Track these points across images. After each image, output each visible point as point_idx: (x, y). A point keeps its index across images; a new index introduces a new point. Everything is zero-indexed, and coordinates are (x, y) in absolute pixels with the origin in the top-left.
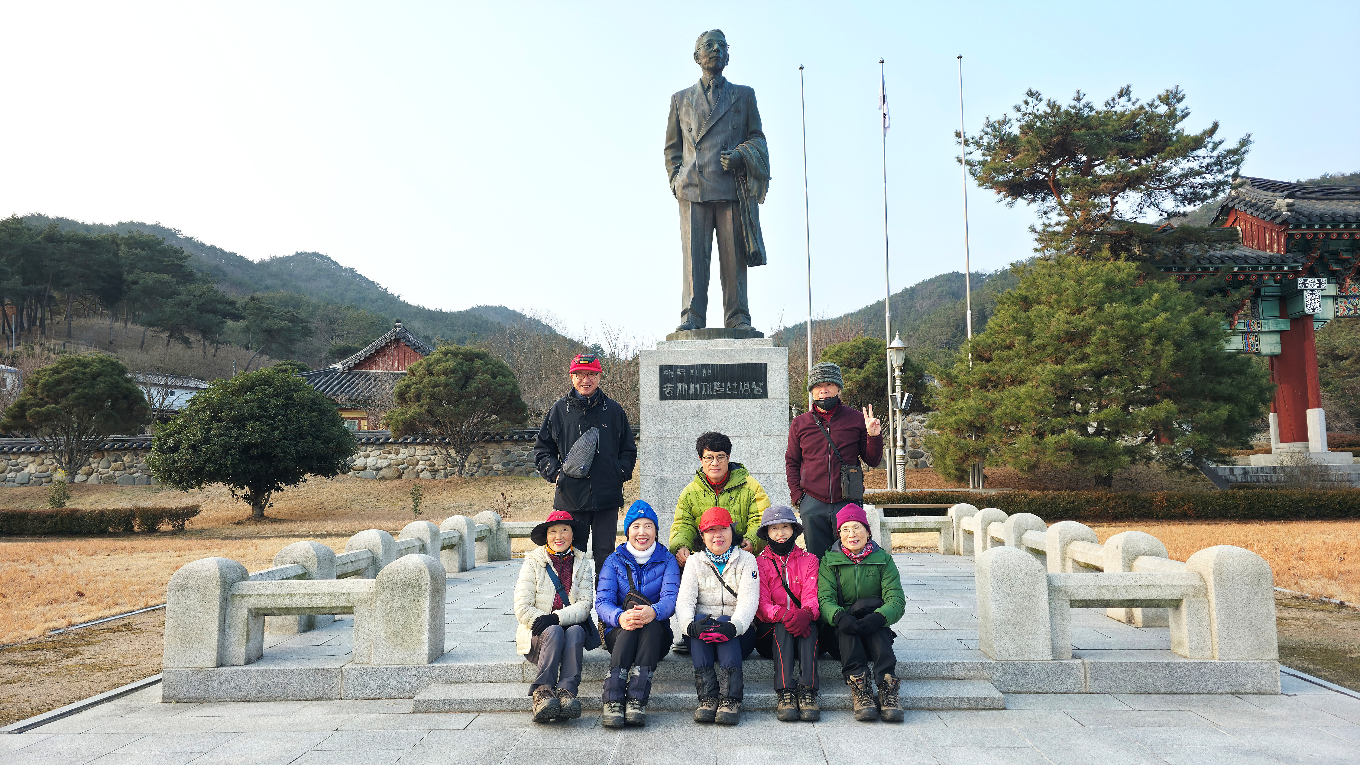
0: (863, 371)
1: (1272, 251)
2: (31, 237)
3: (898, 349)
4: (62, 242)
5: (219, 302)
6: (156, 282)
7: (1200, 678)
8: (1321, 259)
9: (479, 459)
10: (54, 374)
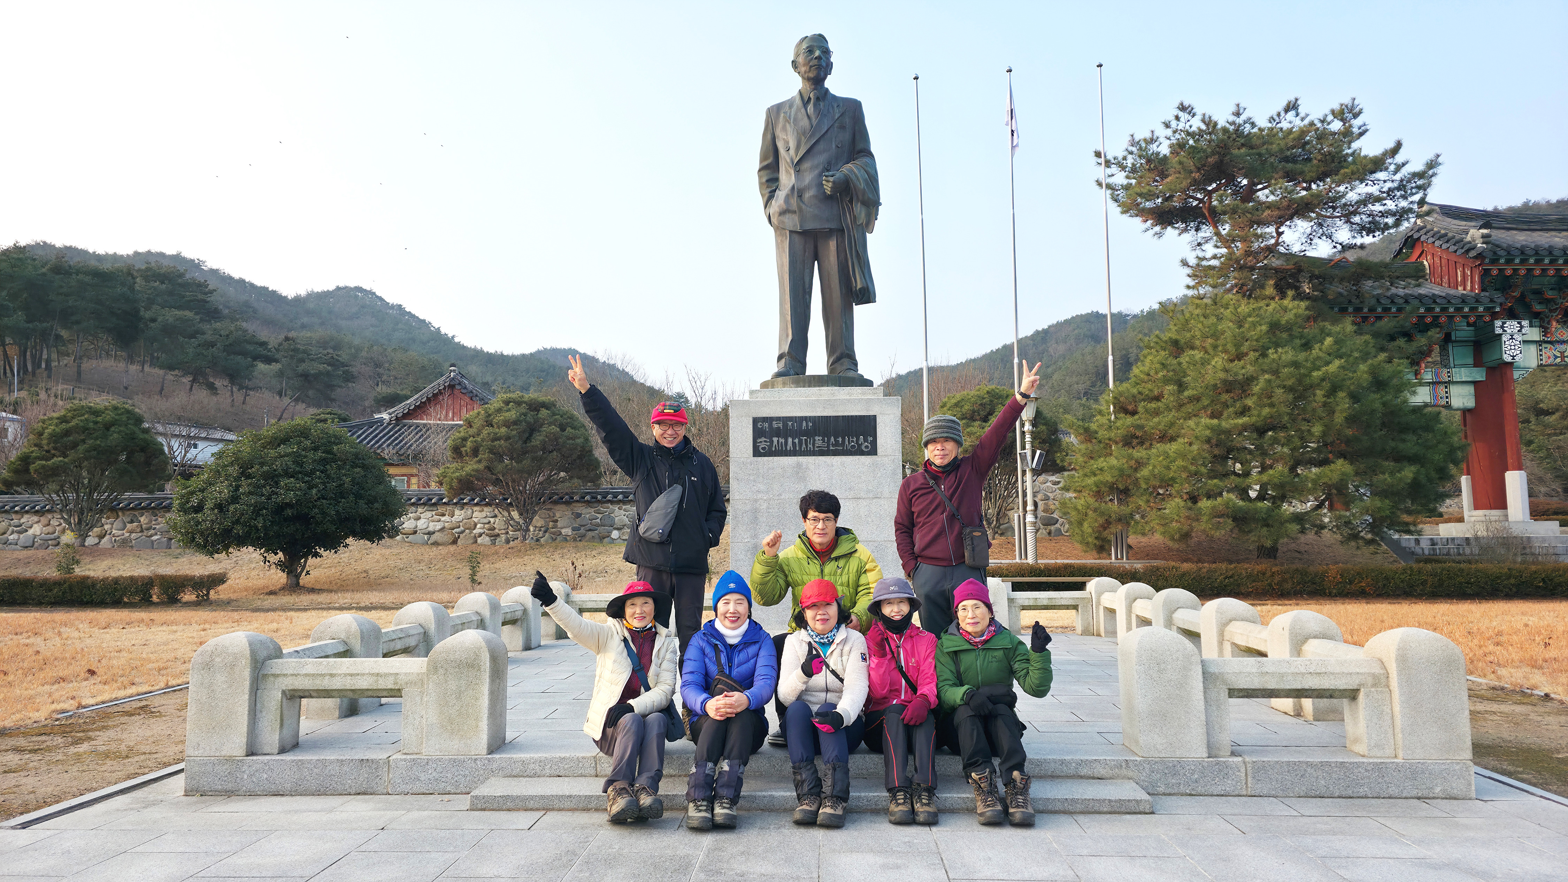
1: (1465, 289)
2: (35, 268)
4: (71, 274)
5: (249, 343)
6: (177, 320)
7: (1380, 780)
8: (1522, 298)
9: (546, 522)
10: (61, 423)
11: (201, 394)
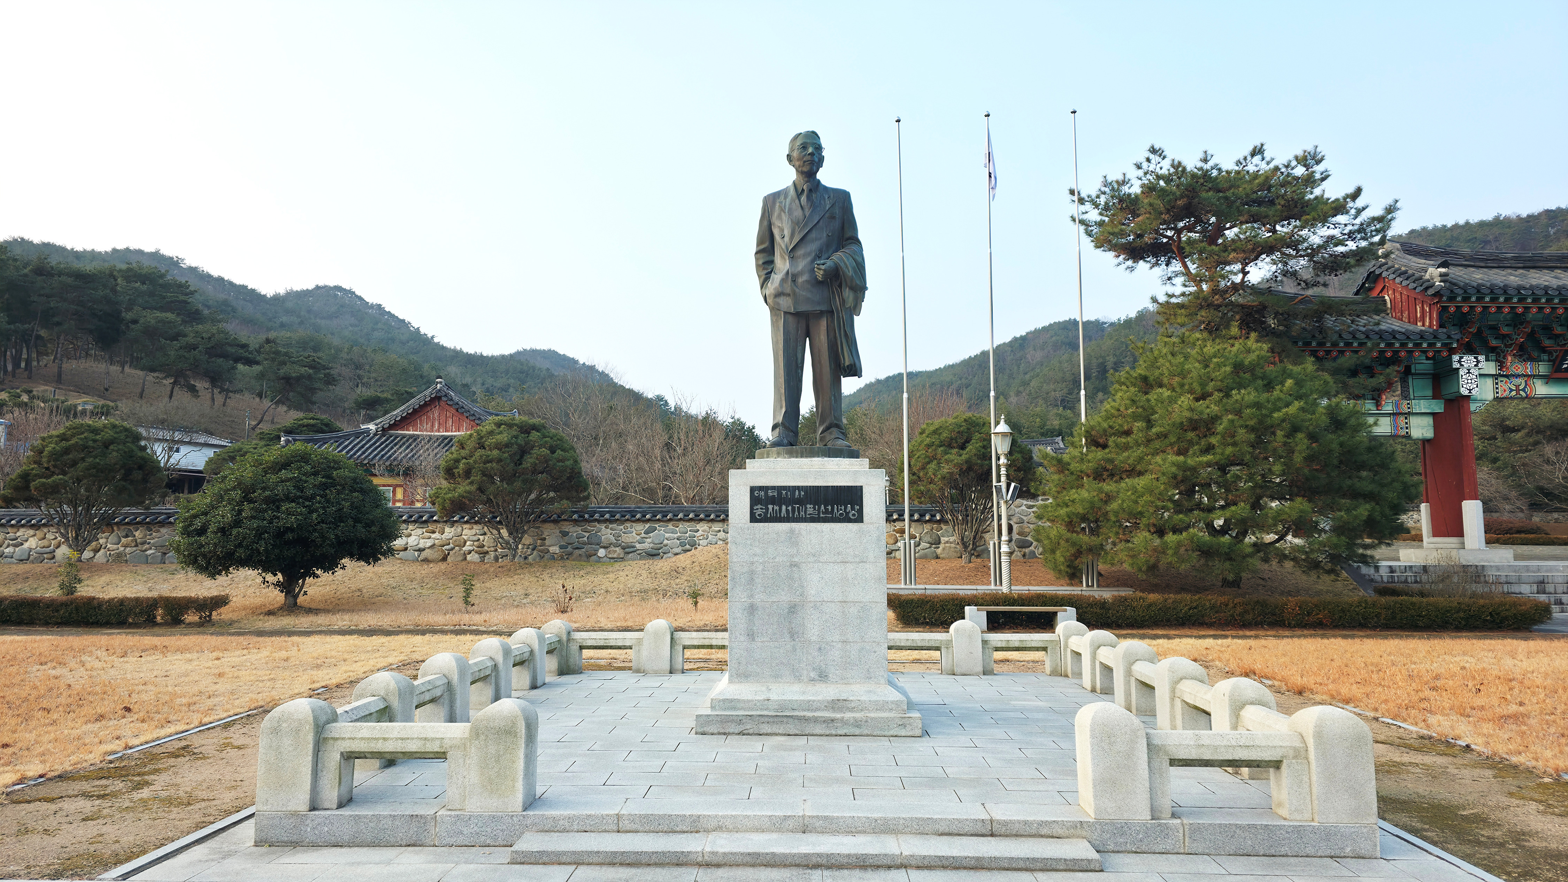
0: (965, 452)
1: (1423, 325)
2: (17, 269)
3: (1004, 434)
4: (53, 275)
5: (231, 345)
6: (159, 322)
7: (1299, 841)
8: (1479, 333)
9: (534, 540)
10: (62, 441)
11: (182, 397)
